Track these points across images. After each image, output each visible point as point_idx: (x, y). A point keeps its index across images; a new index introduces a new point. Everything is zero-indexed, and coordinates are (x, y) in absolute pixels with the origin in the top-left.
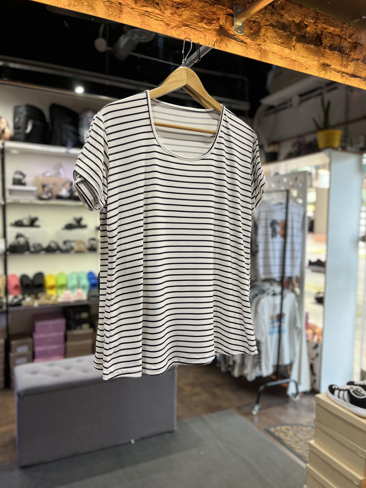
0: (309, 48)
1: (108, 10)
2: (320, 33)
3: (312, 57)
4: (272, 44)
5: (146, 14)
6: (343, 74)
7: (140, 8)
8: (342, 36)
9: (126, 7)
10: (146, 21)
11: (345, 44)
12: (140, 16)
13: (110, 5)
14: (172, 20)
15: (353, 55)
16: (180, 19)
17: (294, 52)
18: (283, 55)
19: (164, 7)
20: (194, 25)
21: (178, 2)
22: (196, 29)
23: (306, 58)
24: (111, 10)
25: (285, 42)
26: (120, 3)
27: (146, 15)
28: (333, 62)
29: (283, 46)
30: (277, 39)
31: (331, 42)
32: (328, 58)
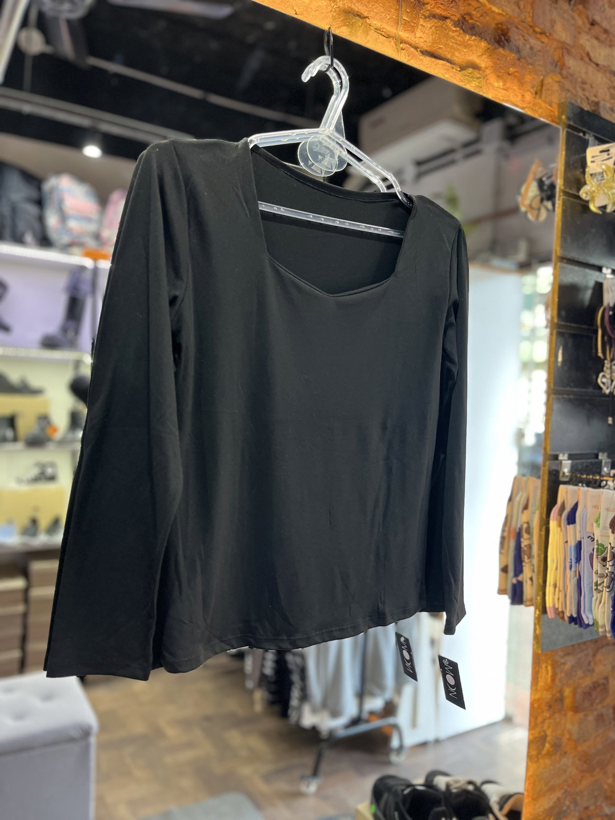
6: (401, 45)
28: (375, 10)
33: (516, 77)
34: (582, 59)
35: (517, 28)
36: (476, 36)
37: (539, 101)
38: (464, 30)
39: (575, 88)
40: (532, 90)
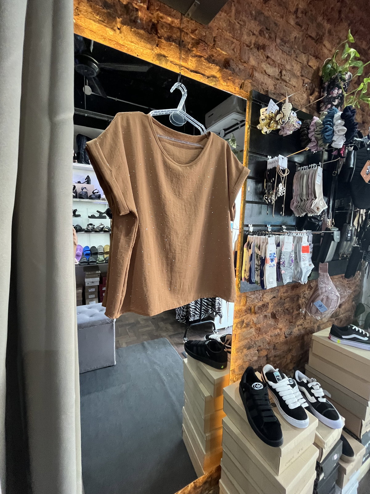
0: (138, 33)
2: (156, 22)
3: (142, 43)
4: (87, 19)
6: (182, 68)
8: (183, 30)
11: (186, 38)
15: (195, 51)
17: (120, 35)
18: (106, 36)
23: (135, 44)
25: (105, 20)
28: (170, 54)
29: (101, 24)
30: (93, 15)
31: (169, 34)
32: (164, 49)
33: (231, 80)
34: (262, 73)
35: (233, 60)
36: (214, 64)
37: (242, 91)
38: (209, 62)
39: (258, 85)
40: (238, 86)
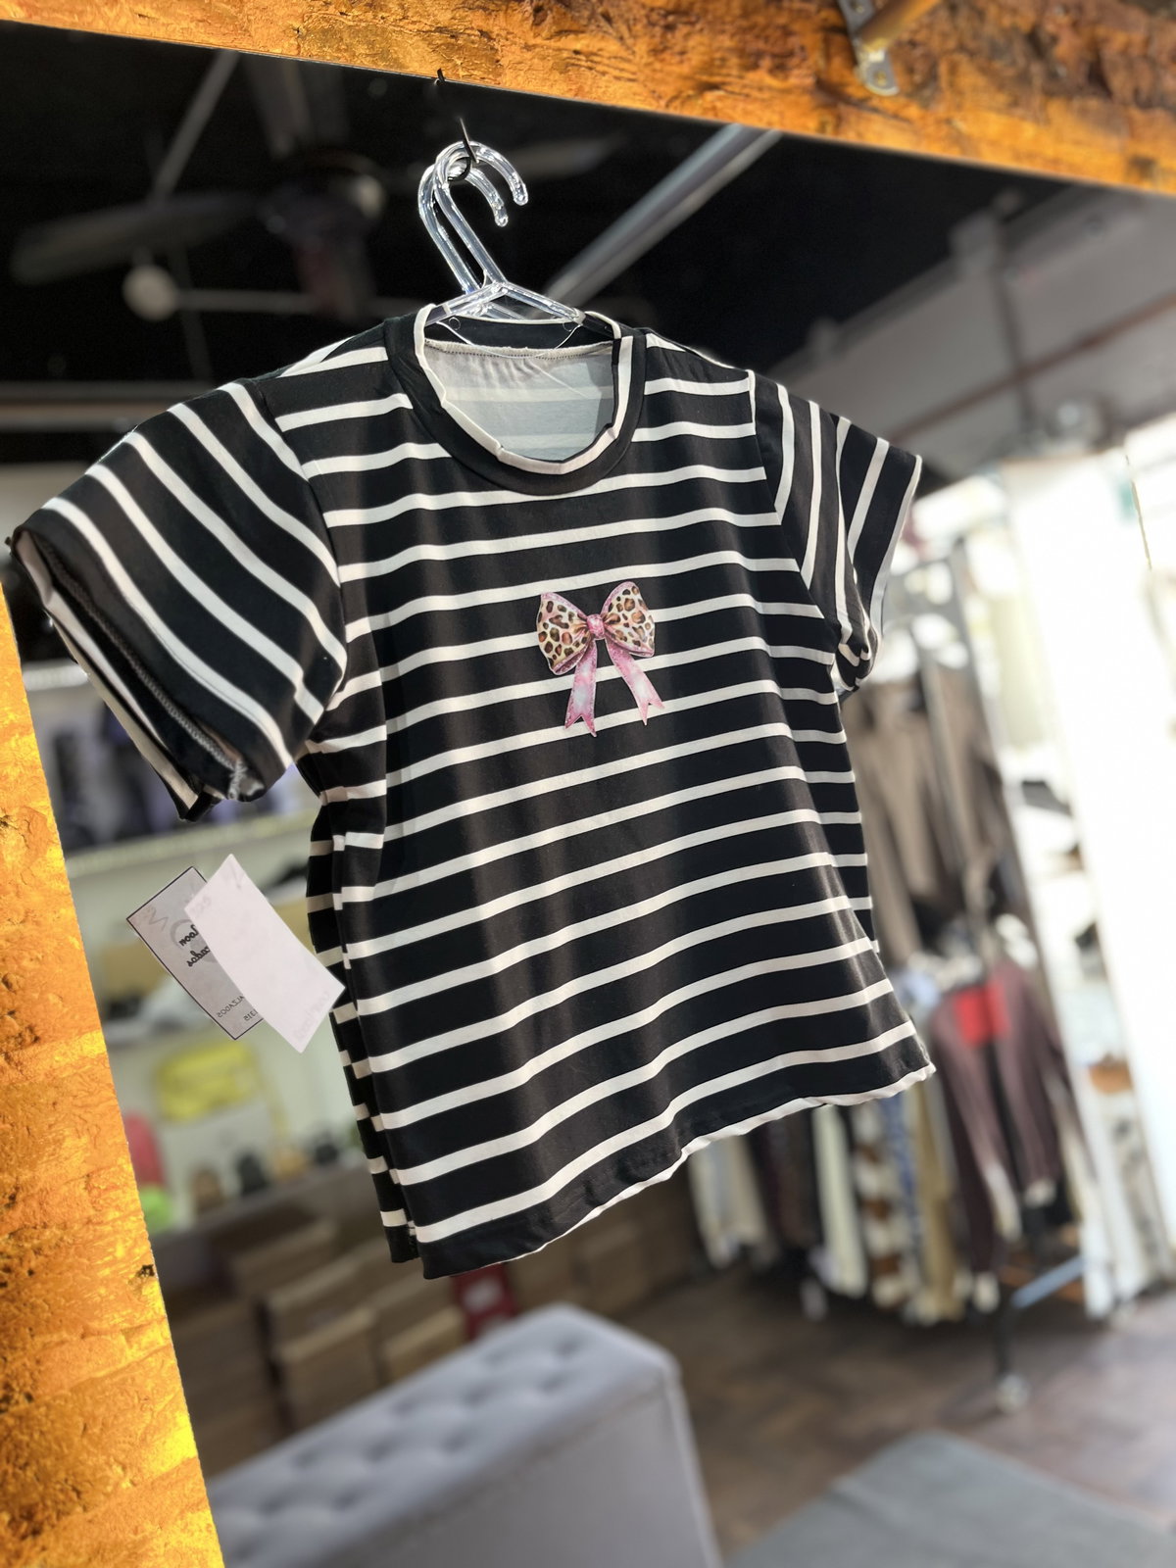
0: (1087, 111)
1: (450, 65)
3: (1100, 138)
4: (983, 111)
5: (579, 63)
7: (553, 43)
9: (508, 43)
10: (587, 89)
12: (561, 73)
13: (453, 44)
14: (658, 76)
16: (685, 69)
17: (1047, 129)
19: (630, 29)
20: (737, 80)
21: (660, 8)
22: (747, 96)
24: (459, 62)
26: (481, 31)
27: (580, 66)
28: (1162, 148)
29: (1014, 115)
30: (991, 93)
